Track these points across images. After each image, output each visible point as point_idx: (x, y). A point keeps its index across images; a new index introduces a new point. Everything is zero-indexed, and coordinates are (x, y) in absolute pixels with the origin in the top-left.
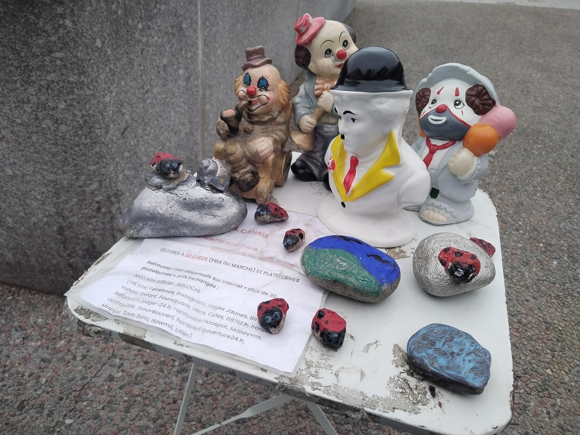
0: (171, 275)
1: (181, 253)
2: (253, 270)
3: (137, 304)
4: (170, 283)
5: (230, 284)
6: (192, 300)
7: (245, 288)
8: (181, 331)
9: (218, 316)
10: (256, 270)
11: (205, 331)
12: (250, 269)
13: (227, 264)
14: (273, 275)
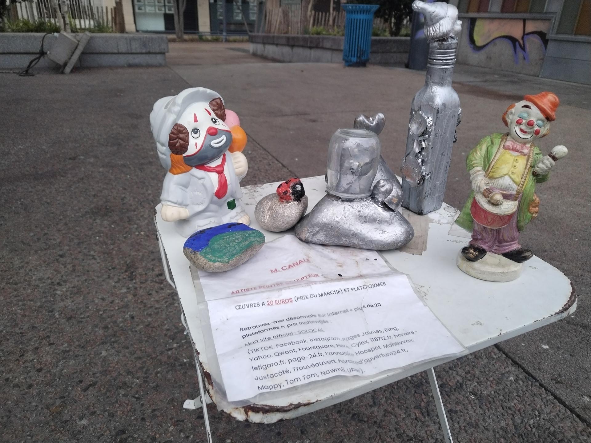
0: (278, 328)
1: (261, 304)
2: (340, 291)
3: (289, 367)
4: (289, 334)
5: (336, 313)
6: (328, 340)
7: (351, 310)
8: (352, 370)
9: (362, 343)
10: (343, 291)
11: (368, 361)
12: (338, 292)
13: (314, 296)
14: (360, 288)
